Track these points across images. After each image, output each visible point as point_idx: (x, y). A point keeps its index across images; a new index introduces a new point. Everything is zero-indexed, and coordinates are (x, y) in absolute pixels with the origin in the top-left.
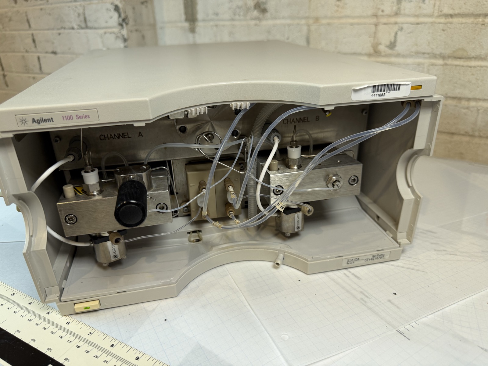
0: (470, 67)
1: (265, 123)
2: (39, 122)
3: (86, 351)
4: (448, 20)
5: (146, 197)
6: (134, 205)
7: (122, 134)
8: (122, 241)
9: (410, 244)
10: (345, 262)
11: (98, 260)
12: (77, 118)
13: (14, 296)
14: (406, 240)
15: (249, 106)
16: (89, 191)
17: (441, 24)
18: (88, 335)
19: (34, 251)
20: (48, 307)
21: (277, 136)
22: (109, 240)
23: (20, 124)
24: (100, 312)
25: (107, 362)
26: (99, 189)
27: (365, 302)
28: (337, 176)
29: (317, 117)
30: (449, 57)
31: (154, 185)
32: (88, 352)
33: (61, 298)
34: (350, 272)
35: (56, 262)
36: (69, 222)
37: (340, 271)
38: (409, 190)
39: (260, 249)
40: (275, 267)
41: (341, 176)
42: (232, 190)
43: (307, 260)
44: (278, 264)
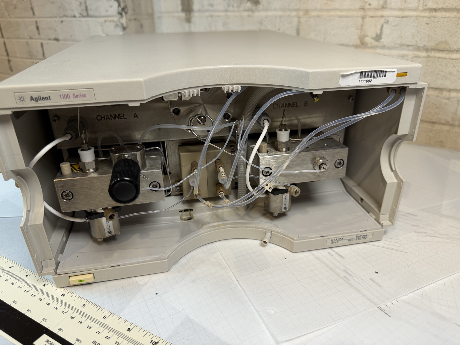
0: (452, 59)
1: (255, 107)
2: (37, 100)
3: (80, 322)
4: (432, 14)
5: (140, 176)
6: (127, 182)
7: (118, 114)
8: (116, 217)
9: (392, 225)
10: (329, 241)
11: (93, 236)
12: (74, 97)
13: (12, 268)
14: (388, 221)
15: (241, 89)
16: (85, 169)
17: (425, 18)
18: (82, 306)
19: (31, 226)
20: (44, 280)
21: (267, 120)
22: (104, 217)
23: (18, 101)
24: (94, 284)
25: (99, 332)
26: (94, 167)
27: (348, 280)
28: (324, 159)
29: (306, 103)
30: (432, 49)
31: (148, 164)
32: (81, 323)
33: (56, 271)
34: (334, 251)
35: (52, 237)
36: (66, 198)
37: (324, 250)
38: (392, 173)
39: (248, 228)
40: (262, 245)
41: (327, 159)
42: (223, 171)
43: (293, 239)
44: (265, 242)
